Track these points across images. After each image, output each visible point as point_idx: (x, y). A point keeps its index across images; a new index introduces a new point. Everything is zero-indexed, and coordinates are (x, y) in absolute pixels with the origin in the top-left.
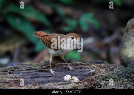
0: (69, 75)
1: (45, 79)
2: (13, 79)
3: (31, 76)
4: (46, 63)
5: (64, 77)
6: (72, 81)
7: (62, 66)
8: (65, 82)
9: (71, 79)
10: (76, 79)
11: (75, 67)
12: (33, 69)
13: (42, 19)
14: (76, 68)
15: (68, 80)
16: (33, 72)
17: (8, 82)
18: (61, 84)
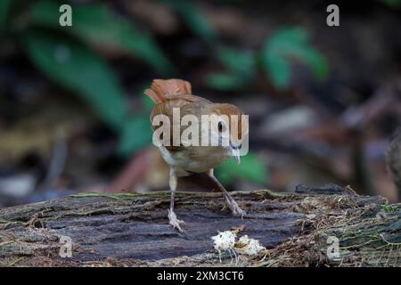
0: (229, 233)
1: (150, 245)
2: (46, 246)
3: (105, 236)
4: (154, 193)
5: (214, 238)
6: (238, 250)
7: (205, 203)
8: (218, 253)
9: (236, 245)
10: (253, 246)
11: (248, 205)
12: (110, 213)
13: (142, 47)
14: (252, 208)
15: (225, 247)
16: (112, 221)
17: (30, 255)
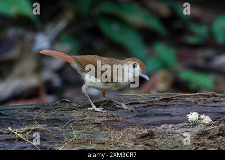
0: (195, 113)
1: (158, 119)
2: (107, 119)
3: (136, 114)
4: (159, 94)
5: (188, 115)
6: (200, 121)
7: (184, 98)
8: (190, 123)
9: (198, 119)
10: (207, 119)
11: (204, 100)
12: (139, 103)
13: (154, 24)
14: (206, 101)
15: (194, 120)
16: (139, 107)
17: (100, 124)
18: (183, 127)
